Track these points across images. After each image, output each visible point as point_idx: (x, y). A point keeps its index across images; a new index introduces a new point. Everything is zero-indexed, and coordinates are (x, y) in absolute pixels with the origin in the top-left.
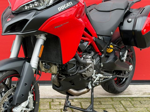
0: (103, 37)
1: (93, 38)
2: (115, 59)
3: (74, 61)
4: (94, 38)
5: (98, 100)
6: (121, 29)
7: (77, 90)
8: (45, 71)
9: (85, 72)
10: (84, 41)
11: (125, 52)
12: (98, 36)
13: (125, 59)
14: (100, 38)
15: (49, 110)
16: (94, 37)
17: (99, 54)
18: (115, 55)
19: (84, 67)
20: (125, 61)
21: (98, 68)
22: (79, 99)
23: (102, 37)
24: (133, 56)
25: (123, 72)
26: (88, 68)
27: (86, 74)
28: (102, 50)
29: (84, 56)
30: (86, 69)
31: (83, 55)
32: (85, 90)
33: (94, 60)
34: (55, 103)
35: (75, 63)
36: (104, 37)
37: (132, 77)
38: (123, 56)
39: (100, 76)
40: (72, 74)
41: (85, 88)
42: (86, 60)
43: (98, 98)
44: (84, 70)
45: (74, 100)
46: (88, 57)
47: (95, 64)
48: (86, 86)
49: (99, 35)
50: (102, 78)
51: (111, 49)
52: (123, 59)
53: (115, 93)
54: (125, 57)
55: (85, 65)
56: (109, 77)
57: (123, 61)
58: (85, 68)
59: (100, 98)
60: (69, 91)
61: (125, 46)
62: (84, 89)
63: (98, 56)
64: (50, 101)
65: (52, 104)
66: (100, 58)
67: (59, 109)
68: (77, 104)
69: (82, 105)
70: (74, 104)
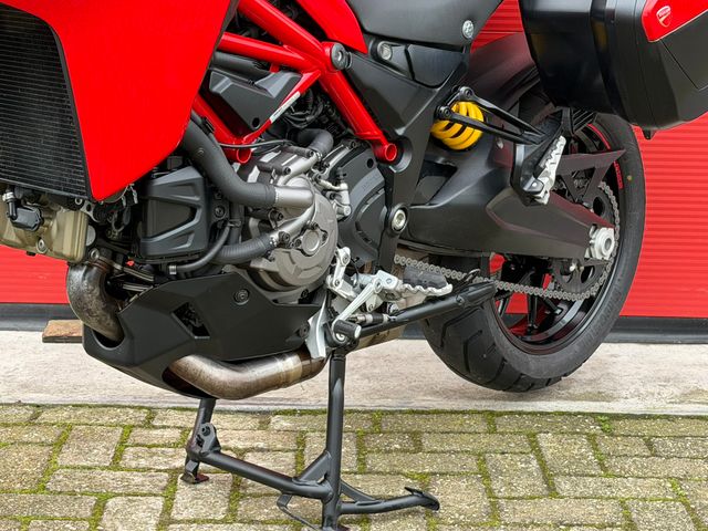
0: (406, 52)
1: (327, 50)
2: (492, 184)
3: (190, 188)
4: (335, 52)
5: (409, 422)
6: (526, 7)
7: (236, 363)
8: (19, 242)
9: (266, 256)
10: (268, 65)
11: (550, 145)
12: (376, 43)
13: (548, 187)
14: (387, 58)
16: (336, 47)
17: (379, 149)
18: (491, 162)
19: (266, 228)
20: (545, 198)
21: (375, 235)
22: (301, 415)
23: (402, 48)
24: (630, 178)
25: (556, 268)
26: (287, 230)
27: (277, 270)
28: (399, 127)
29: (266, 159)
30: (275, 236)
31: (262, 154)
32: (291, 363)
33: (344, 186)
34: (159, 432)
35: (197, 199)
36: (411, 48)
37: (620, 297)
38: (536, 171)
39: (384, 285)
40: (177, 264)
41: (290, 353)
42: (276, 182)
43: (413, 412)
44: (260, 244)
45: (274, 419)
46: (291, 162)
47: (347, 211)
48: (294, 338)
49: (380, 37)
50: (397, 296)
51: (469, 130)
52: (531, 185)
53: (510, 387)
54: (548, 174)
55: (270, 214)
56: (435, 290)
57: (531, 197)
58: (271, 230)
59: (423, 412)
60: (179, 368)
61: (558, 109)
62: (281, 356)
63: (370, 163)
64: (132, 422)
65: (139, 440)
66: (383, 179)
67: (165, 471)
68: (279, 446)
69: (306, 451)
70: (261, 445)
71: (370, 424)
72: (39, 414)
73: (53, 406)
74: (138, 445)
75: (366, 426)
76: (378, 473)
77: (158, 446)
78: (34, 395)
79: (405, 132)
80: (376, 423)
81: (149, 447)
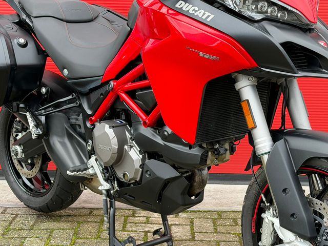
15: (121, 232)
34: (137, 218)
43: (233, 211)
59: (237, 212)
64: (127, 215)
65: (131, 221)
67: (143, 232)
68: (184, 223)
69: (194, 225)
70: (177, 223)
71: (217, 215)
72: (92, 212)
73: (97, 209)
74: (131, 223)
75: (216, 216)
76: (222, 233)
77: (139, 223)
78: (89, 205)
80: (219, 215)
81: (136, 223)
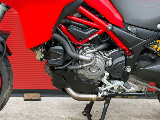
3: (59, 51)
14: (130, 30)
23: (136, 28)
26: (84, 65)
29: (85, 48)
30: (80, 66)
33: (111, 58)
35: (61, 53)
40: (56, 67)
63: (122, 55)
66: (125, 59)
79: (132, 49)
